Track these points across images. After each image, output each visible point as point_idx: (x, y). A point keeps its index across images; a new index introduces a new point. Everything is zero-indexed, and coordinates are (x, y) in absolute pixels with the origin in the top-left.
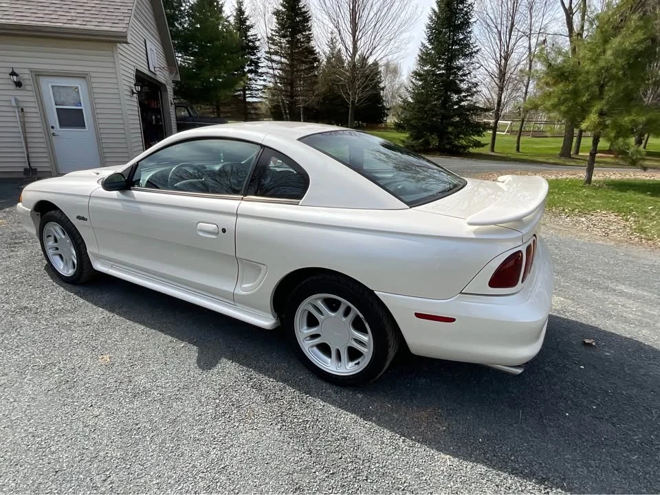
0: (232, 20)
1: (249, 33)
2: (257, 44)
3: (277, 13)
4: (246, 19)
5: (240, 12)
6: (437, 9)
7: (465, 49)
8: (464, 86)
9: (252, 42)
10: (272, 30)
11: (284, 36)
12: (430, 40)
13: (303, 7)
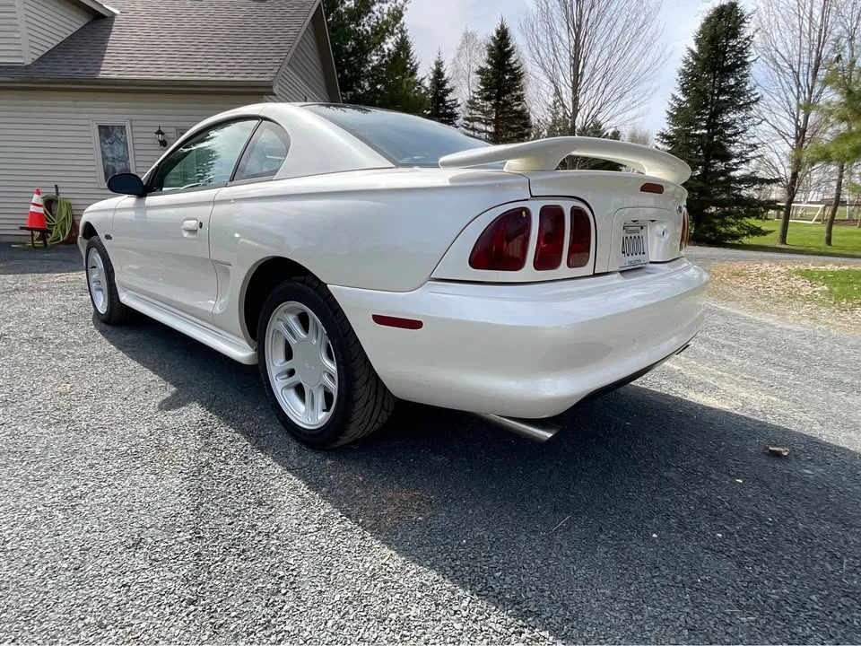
0: (427, 83)
1: (447, 98)
2: (457, 110)
3: (481, 72)
4: (445, 82)
5: (439, 74)
6: (695, 48)
7: (738, 98)
8: (734, 149)
9: (451, 108)
10: (474, 93)
11: (488, 98)
12: (685, 91)
13: (515, 62)
